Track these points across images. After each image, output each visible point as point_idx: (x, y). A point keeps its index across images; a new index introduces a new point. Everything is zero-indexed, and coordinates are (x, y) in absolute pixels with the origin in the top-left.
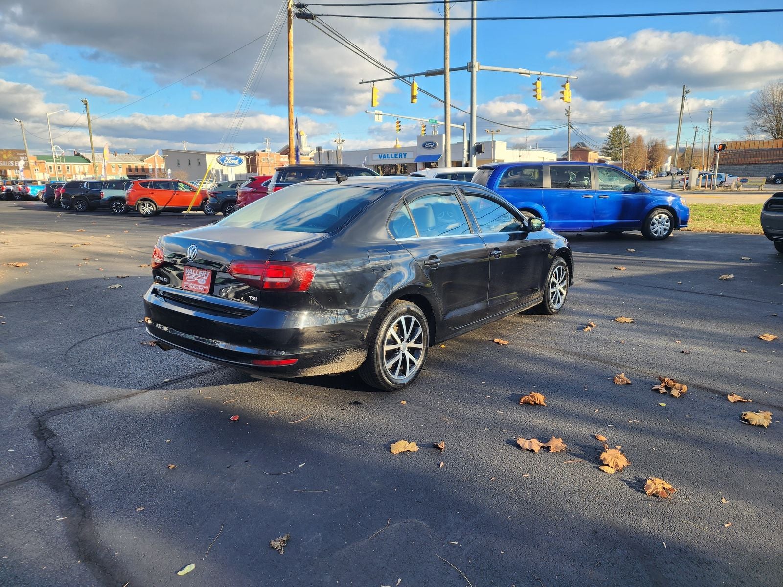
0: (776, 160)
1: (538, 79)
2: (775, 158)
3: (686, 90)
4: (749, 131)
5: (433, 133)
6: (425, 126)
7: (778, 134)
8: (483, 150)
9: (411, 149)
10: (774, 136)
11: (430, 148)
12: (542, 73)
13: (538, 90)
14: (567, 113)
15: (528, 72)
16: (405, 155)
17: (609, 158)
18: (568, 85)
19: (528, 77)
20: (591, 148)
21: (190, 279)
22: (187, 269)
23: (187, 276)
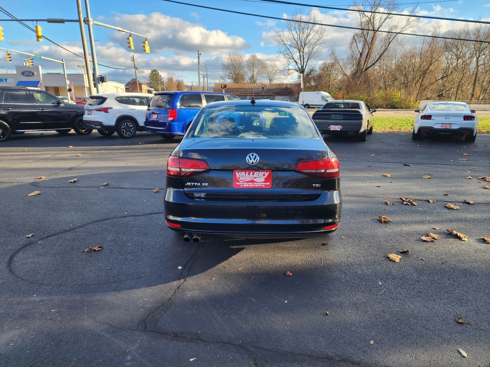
0: (241, 94)
1: (130, 36)
2: (241, 93)
3: (199, 53)
4: (222, 78)
5: (25, 64)
6: (32, 59)
7: (236, 80)
8: (105, 81)
9: (12, 76)
10: (234, 81)
11: (29, 76)
12: (132, 33)
13: (131, 43)
14: (132, 59)
15: (123, 30)
16: (6, 80)
17: (153, 89)
18: (146, 42)
19: (123, 33)
20: (143, 82)
21: (243, 180)
22: (237, 173)
23: (239, 178)
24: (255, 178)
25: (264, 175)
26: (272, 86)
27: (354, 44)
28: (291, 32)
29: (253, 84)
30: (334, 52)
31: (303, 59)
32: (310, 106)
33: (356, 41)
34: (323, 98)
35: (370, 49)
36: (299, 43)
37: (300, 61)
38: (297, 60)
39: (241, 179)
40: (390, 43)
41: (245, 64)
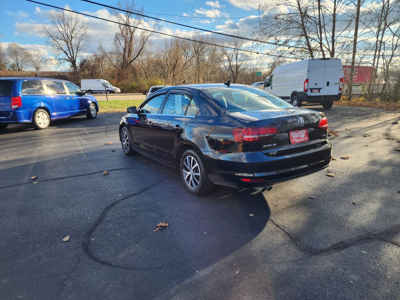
21: (295, 138)
22: (291, 133)
23: (292, 136)
24: (300, 135)
25: (304, 132)
26: (43, 74)
27: (118, 42)
28: (55, 25)
29: (20, 72)
30: (102, 47)
31: (73, 51)
32: (93, 92)
33: (118, 39)
34: (104, 85)
35: (130, 46)
36: (65, 36)
37: (69, 52)
38: (66, 51)
39: (294, 137)
40: (144, 43)
41: (6, 52)
